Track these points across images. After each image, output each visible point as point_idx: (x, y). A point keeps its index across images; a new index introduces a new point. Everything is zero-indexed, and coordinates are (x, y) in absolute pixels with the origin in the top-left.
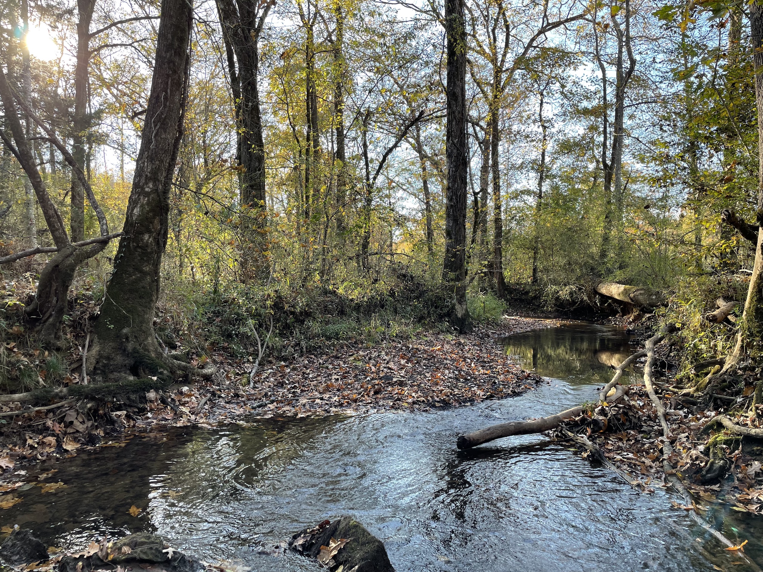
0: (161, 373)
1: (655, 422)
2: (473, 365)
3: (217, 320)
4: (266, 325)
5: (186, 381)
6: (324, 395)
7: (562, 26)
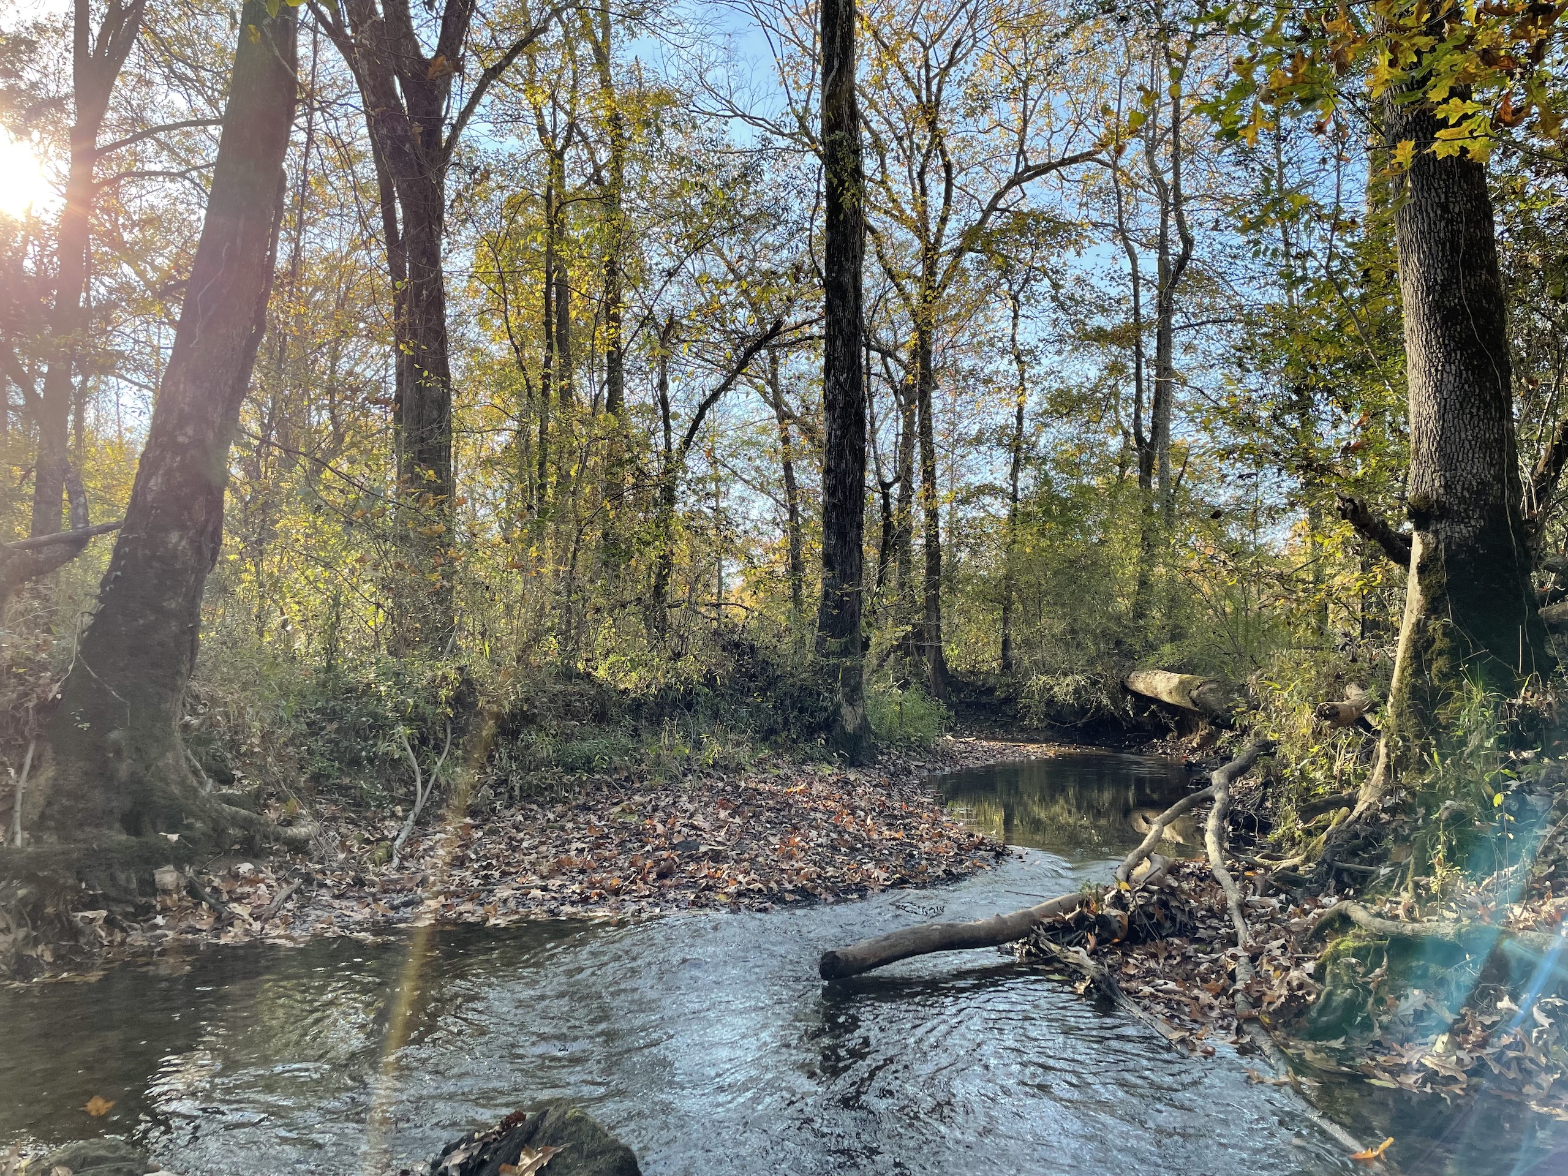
0: (190, 827)
1: (1222, 920)
2: (869, 821)
3: (329, 728)
4: (435, 739)
5: (251, 851)
6: (550, 882)
7: (1054, 172)
